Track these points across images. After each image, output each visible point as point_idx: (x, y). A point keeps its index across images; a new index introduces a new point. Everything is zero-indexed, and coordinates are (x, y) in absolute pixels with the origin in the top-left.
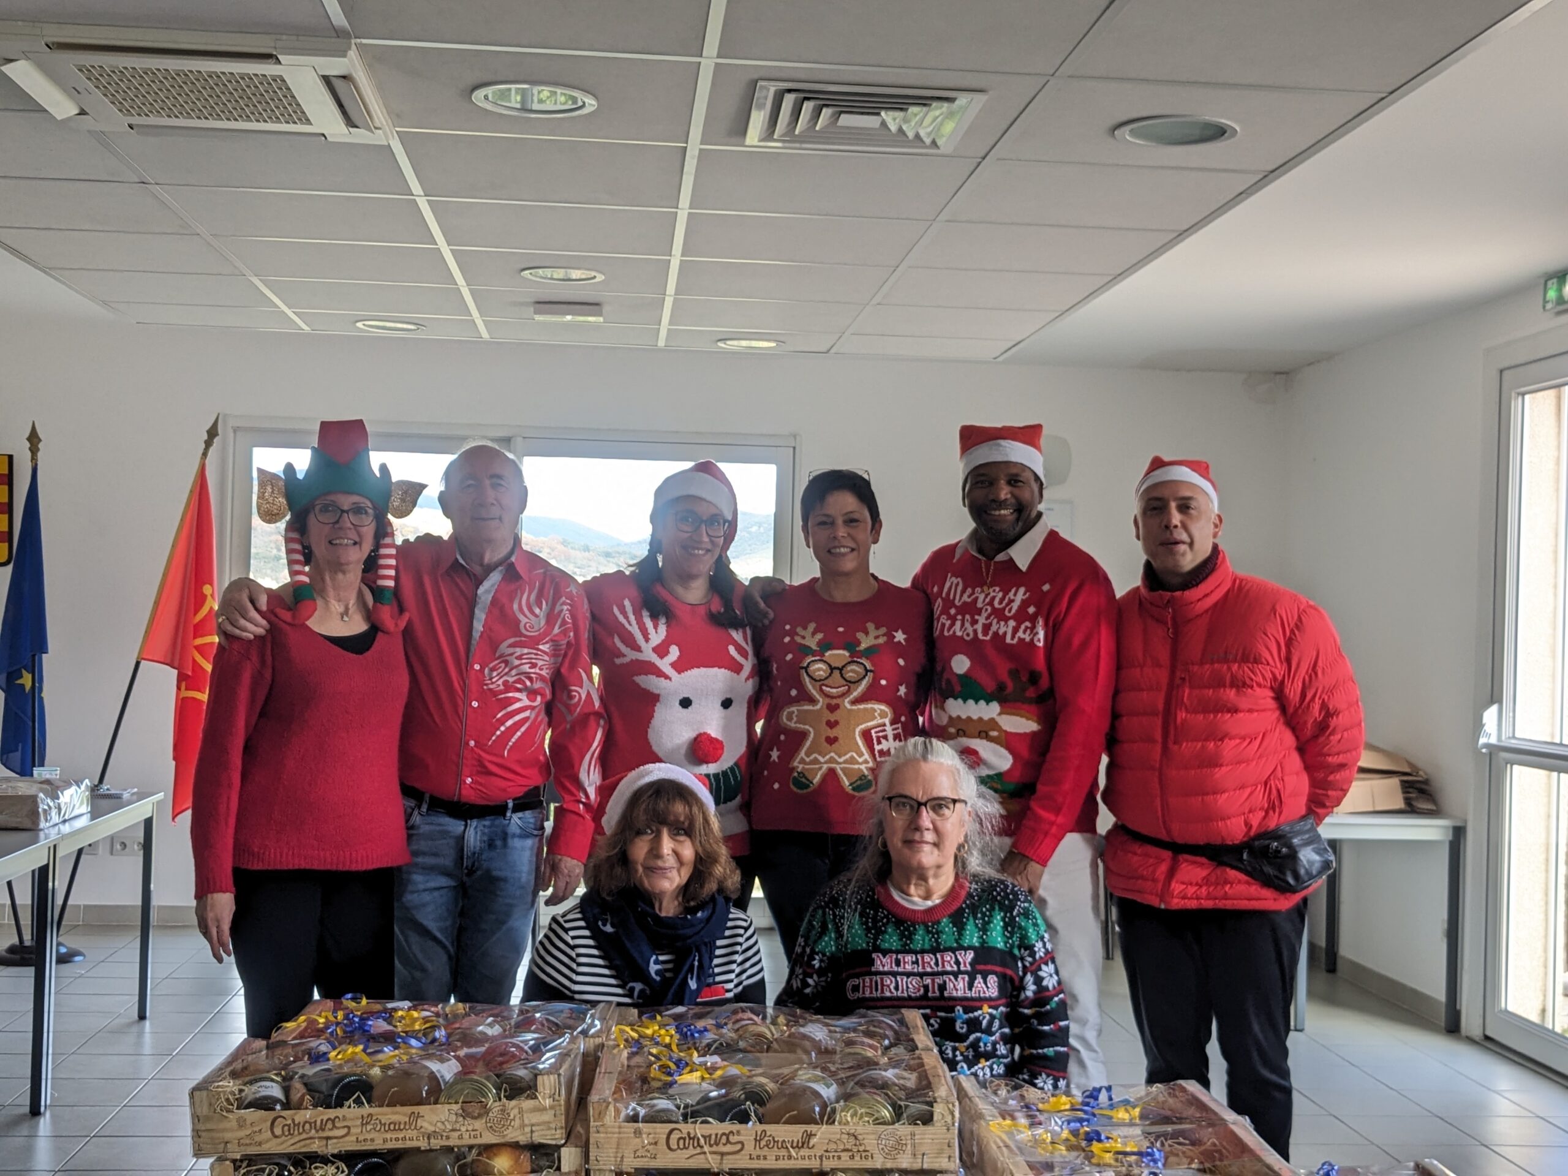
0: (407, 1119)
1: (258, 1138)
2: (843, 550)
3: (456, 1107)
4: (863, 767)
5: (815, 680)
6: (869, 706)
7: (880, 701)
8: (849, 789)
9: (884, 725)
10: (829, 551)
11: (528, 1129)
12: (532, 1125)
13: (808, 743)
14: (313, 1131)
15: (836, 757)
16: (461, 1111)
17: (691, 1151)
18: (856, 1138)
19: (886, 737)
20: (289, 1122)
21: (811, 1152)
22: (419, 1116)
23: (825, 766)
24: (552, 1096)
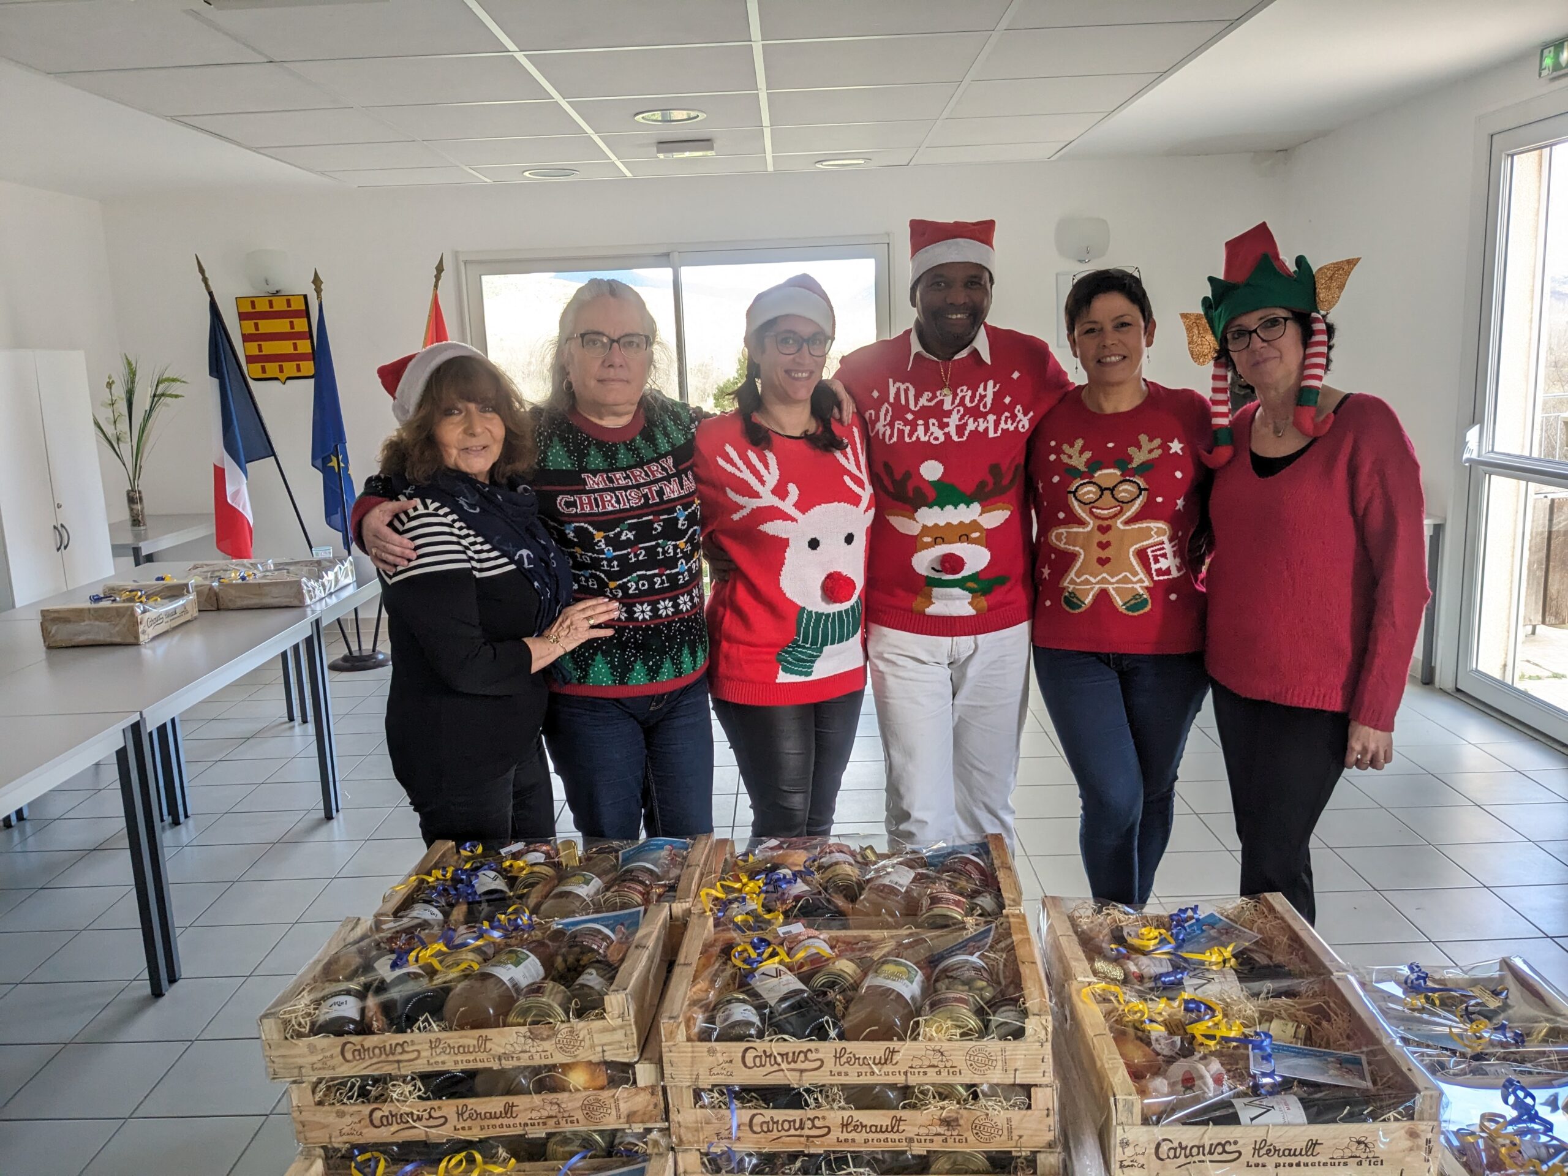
0: (475, 1042)
1: (330, 1063)
2: (1113, 359)
3: (523, 1030)
4: (1137, 586)
5: (1085, 504)
6: (1144, 525)
7: (1156, 518)
8: (1123, 609)
9: (1163, 543)
10: (1099, 361)
11: (599, 1049)
12: (603, 1045)
13: (1078, 564)
14: (384, 1056)
15: (1108, 577)
16: (528, 1034)
17: (768, 1068)
18: (942, 1054)
19: (1164, 556)
20: (359, 1047)
21: (896, 1069)
22: (487, 1039)
23: (1097, 586)
24: (622, 1016)
